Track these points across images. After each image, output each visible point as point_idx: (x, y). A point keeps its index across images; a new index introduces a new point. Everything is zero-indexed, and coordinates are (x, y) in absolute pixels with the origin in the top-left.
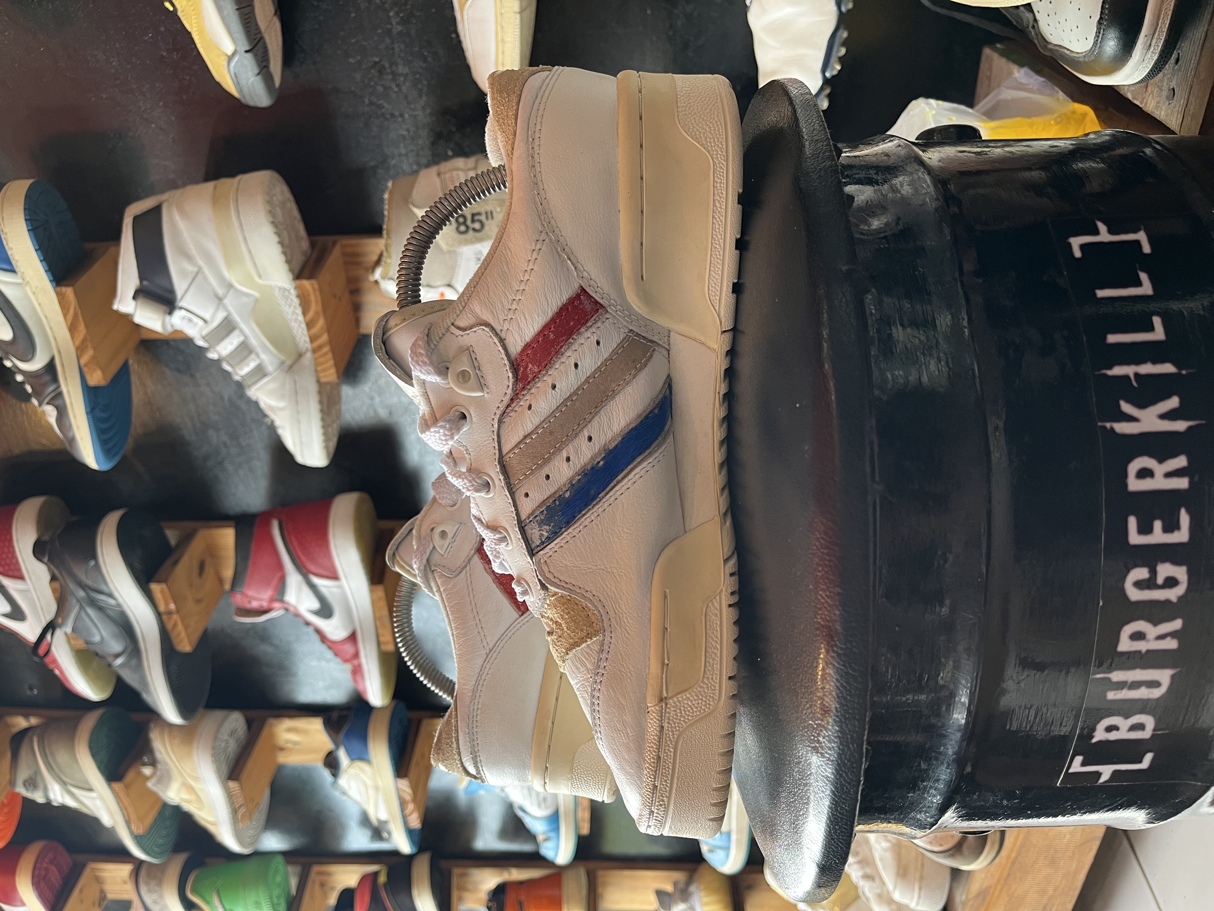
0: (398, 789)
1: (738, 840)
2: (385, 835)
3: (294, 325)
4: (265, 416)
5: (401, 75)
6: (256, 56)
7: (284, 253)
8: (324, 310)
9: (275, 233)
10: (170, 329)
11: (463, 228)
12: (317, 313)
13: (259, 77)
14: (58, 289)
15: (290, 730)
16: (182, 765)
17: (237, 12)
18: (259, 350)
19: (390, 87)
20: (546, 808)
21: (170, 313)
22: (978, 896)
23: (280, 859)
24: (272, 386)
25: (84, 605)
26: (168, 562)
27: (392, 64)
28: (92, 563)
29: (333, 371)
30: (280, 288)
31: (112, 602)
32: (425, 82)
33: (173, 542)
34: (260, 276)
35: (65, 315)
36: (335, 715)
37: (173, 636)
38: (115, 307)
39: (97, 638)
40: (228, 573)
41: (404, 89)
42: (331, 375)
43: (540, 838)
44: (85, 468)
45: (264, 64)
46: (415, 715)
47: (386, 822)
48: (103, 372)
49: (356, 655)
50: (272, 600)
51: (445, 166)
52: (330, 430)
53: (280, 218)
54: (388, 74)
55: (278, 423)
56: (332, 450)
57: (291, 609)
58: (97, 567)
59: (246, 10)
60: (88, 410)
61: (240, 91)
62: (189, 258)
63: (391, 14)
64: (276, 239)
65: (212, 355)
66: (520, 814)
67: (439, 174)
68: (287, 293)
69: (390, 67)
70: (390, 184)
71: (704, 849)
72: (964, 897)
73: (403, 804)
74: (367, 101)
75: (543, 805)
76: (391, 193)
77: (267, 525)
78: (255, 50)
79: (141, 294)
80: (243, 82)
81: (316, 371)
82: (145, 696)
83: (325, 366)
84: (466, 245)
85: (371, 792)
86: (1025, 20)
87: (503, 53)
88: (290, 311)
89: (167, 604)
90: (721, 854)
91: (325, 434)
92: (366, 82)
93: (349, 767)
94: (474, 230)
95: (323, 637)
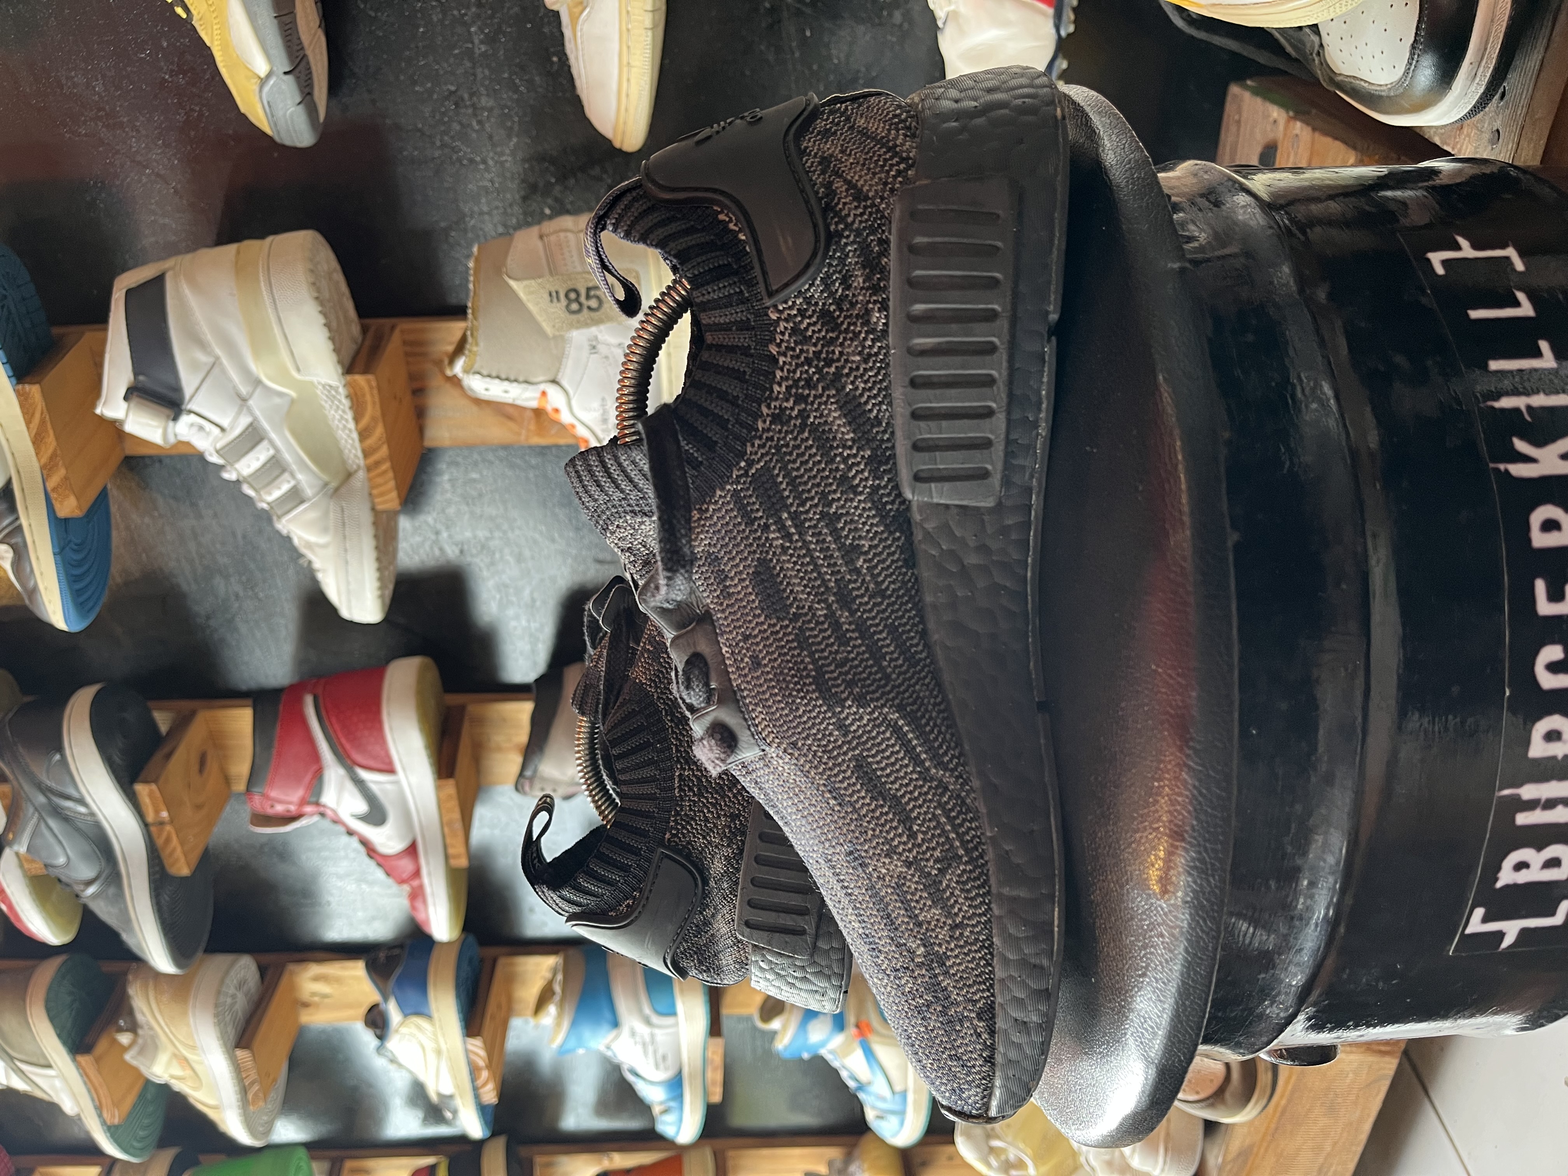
0: (467, 1051)
1: (915, 1102)
2: (448, 1115)
3: (341, 434)
4: (301, 556)
5: (483, 109)
6: (298, 78)
7: (332, 339)
8: (384, 415)
9: (320, 312)
10: (172, 440)
11: (575, 306)
12: (373, 419)
13: (301, 106)
14: (20, 387)
15: (317, 979)
16: (173, 1029)
17: (275, 21)
18: (294, 467)
19: (470, 125)
20: (666, 1069)
21: (175, 419)
22: (1239, 1155)
23: (302, 1153)
24: (312, 515)
25: (44, 814)
26: (158, 756)
27: (472, 95)
28: (58, 757)
29: (394, 494)
30: (324, 386)
31: (82, 809)
32: (516, 119)
33: (164, 728)
34: (298, 370)
35: (28, 423)
36: (382, 955)
37: (164, 855)
38: (98, 411)
39: (62, 860)
40: (241, 768)
41: (487, 125)
42: (390, 500)
43: (656, 1110)
44: (51, 627)
45: (307, 90)
46: (490, 951)
47: (451, 1097)
48: (78, 499)
49: (417, 873)
50: (303, 802)
51: (548, 226)
52: (387, 573)
53: (326, 295)
54: (466, 107)
55: (317, 564)
56: (388, 601)
57: (329, 812)
58: (64, 761)
59: (287, 19)
60: (57, 550)
61: (275, 125)
62: (202, 345)
63: (473, 29)
64: (322, 320)
65: (229, 475)
66: (630, 1078)
67: (541, 237)
68: (333, 393)
69: (470, 99)
70: (475, 249)
71: (870, 1115)
72: (1220, 1160)
73: (474, 1071)
74: (438, 143)
75: (662, 1066)
76: (477, 261)
77: (300, 702)
78: (297, 70)
79: (135, 393)
80: (280, 114)
81: (370, 494)
82: (125, 936)
83: (382, 489)
84: (577, 328)
85: (432, 1057)
86: (1308, 45)
87: (628, 80)
88: (338, 417)
89: (157, 812)
90: (894, 1120)
91: (381, 579)
92: (437, 117)
93: (401, 1024)
94: (589, 308)
95: (370, 850)
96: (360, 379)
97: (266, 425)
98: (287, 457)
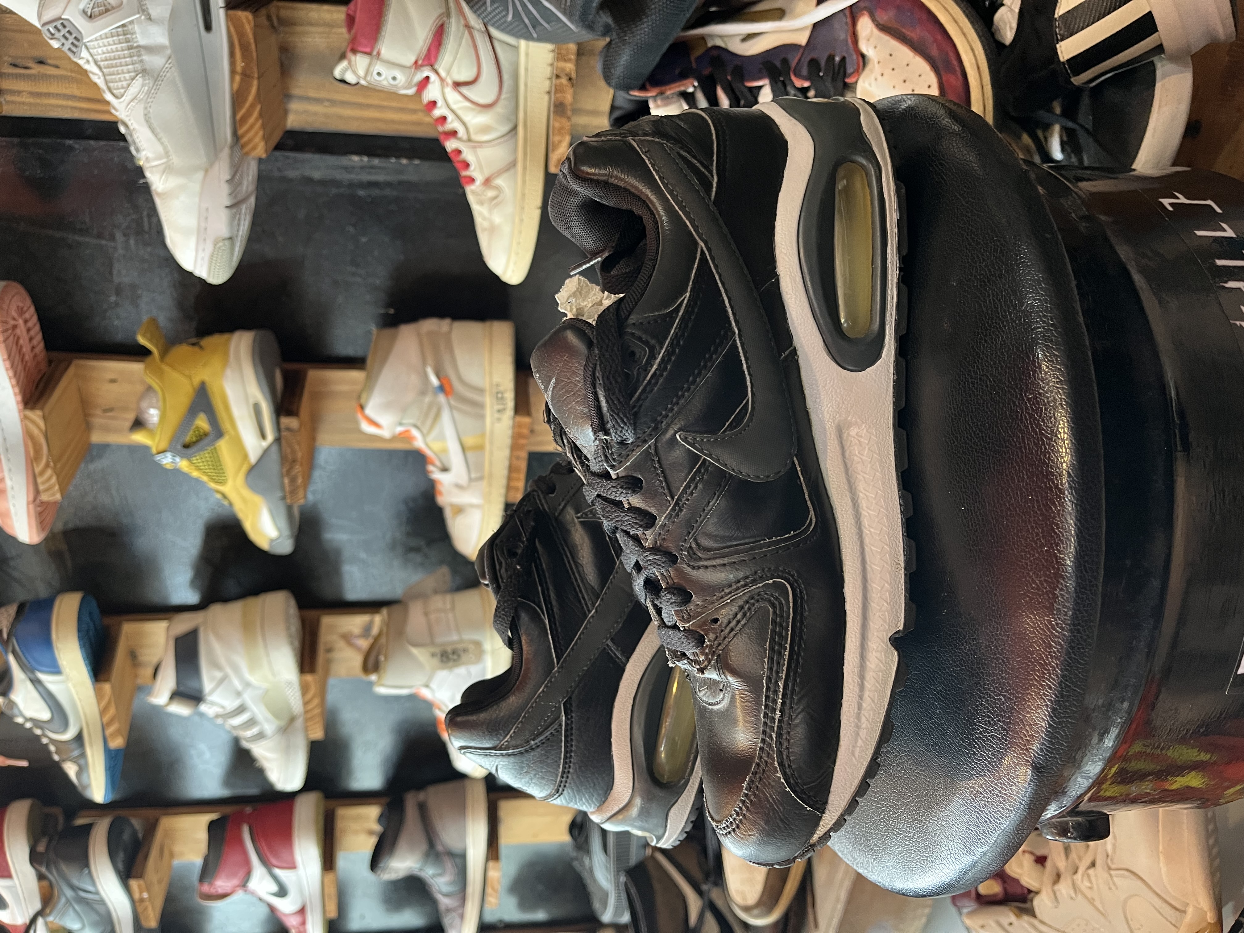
4: (256, 761)
10: (193, 713)
14: (99, 685)
18: (263, 721)
21: (198, 706)
24: (271, 744)
28: (86, 871)
31: (96, 898)
34: (273, 675)
37: (143, 917)
44: (92, 803)
48: (123, 738)
49: (304, 923)
50: (236, 887)
58: (90, 874)
60: (108, 766)
62: (219, 667)
68: (292, 684)
88: (292, 694)
89: (141, 894)
96: (309, 678)
97: (250, 703)
98: (260, 717)
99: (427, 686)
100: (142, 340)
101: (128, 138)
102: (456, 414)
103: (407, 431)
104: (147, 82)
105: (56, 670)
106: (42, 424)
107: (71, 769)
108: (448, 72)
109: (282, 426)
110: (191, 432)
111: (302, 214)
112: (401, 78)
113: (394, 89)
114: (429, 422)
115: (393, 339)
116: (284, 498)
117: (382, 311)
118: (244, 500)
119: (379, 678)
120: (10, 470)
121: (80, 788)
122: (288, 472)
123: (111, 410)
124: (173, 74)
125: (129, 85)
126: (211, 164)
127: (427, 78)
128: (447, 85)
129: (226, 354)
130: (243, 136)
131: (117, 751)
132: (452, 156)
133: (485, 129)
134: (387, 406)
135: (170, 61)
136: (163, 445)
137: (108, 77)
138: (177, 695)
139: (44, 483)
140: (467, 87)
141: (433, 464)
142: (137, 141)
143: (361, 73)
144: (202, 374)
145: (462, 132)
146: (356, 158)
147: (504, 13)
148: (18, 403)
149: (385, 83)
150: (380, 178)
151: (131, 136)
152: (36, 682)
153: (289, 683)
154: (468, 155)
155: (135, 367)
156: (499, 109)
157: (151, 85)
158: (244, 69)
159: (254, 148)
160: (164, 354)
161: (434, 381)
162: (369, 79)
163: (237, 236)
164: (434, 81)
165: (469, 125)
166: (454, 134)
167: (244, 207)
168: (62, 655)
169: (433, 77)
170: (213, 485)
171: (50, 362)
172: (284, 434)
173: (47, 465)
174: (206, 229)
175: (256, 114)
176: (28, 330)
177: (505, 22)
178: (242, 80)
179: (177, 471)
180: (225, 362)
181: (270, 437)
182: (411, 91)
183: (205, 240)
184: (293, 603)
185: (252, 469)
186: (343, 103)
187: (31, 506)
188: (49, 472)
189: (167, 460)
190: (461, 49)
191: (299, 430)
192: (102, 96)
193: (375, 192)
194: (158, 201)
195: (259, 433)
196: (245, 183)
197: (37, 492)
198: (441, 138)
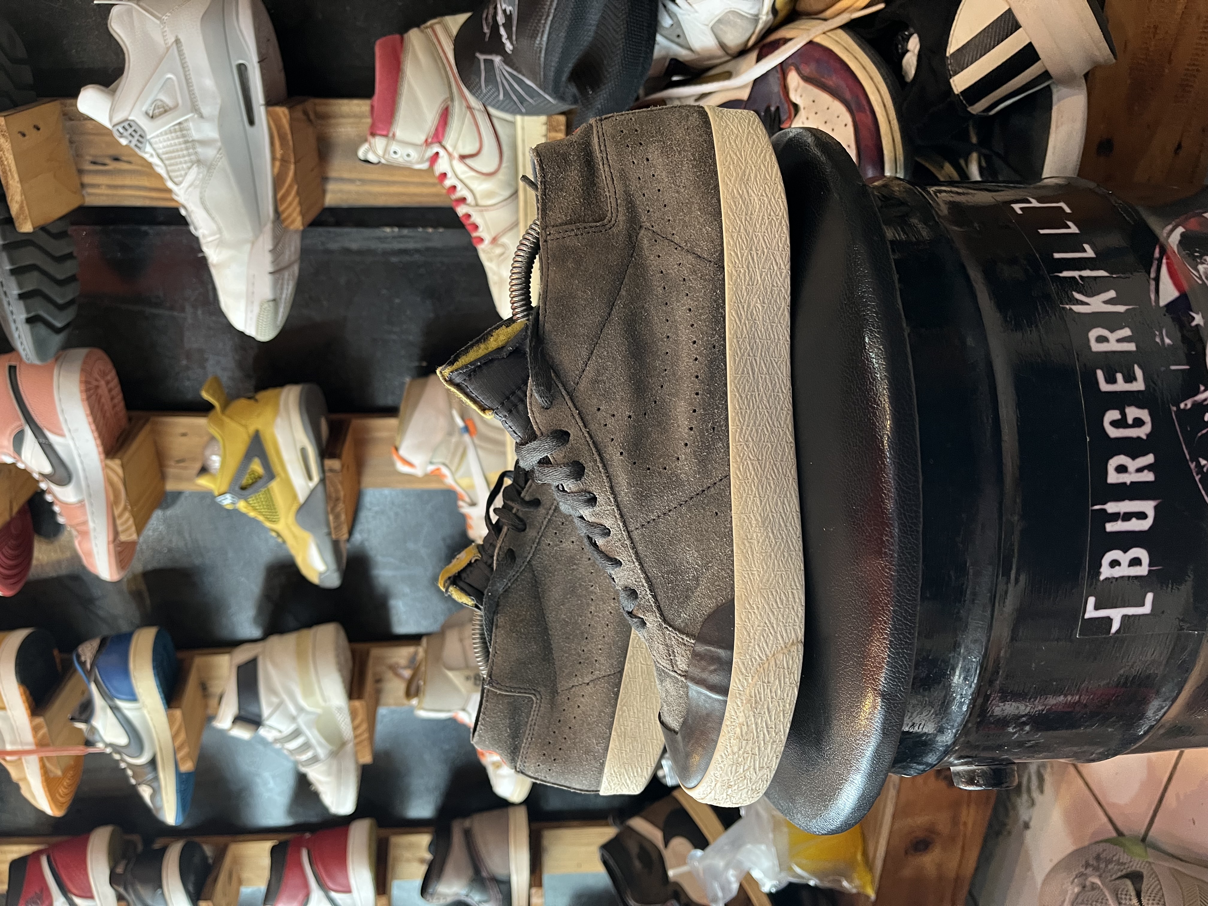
3: (343, 728)
10: (253, 737)
12: (361, 721)
14: (169, 711)
18: (316, 745)
21: (257, 729)
24: (324, 767)
28: (159, 890)
34: (325, 701)
38: (214, 724)
44: (165, 825)
55: (321, 790)
56: (358, 803)
58: (163, 894)
60: (178, 790)
62: (275, 693)
81: (356, 755)
88: (342, 720)
96: (357, 703)
97: (304, 728)
98: (313, 741)
99: (464, 710)
100: (206, 396)
101: (188, 219)
102: (481, 453)
103: (438, 469)
104: (201, 170)
105: (133, 697)
106: (120, 471)
107: (145, 792)
108: (455, 147)
109: (326, 468)
110: (247, 476)
111: (343, 280)
112: (414, 155)
113: (408, 165)
114: (456, 460)
115: (423, 387)
116: (329, 534)
117: (416, 364)
118: (295, 537)
119: (419, 702)
120: (93, 513)
121: (154, 812)
122: (333, 509)
123: (182, 461)
124: (223, 163)
125: (186, 174)
126: (257, 237)
127: (437, 153)
128: (454, 158)
129: (276, 405)
130: (283, 211)
131: (188, 774)
132: (464, 220)
133: (490, 194)
134: (418, 447)
135: (221, 152)
136: (224, 488)
137: (169, 168)
138: (239, 719)
139: (122, 524)
140: (472, 159)
141: (463, 500)
142: (195, 221)
143: (380, 152)
144: (256, 424)
145: (470, 199)
146: (388, 230)
147: (496, 94)
148: (100, 454)
149: (401, 160)
150: (411, 245)
151: (190, 216)
152: (115, 709)
153: (339, 709)
154: (476, 218)
155: (201, 421)
156: (501, 176)
157: (205, 173)
158: (283, 156)
159: (293, 222)
160: (225, 406)
161: (460, 423)
162: (387, 157)
163: (280, 299)
164: (443, 157)
165: (476, 192)
166: (463, 200)
167: (286, 274)
168: (138, 684)
169: (442, 152)
170: (268, 524)
171: (130, 419)
172: (328, 474)
173: (125, 508)
174: (253, 293)
175: (293, 193)
176: (110, 391)
177: (498, 101)
178: (281, 165)
179: (236, 512)
180: (276, 412)
181: (316, 478)
182: (425, 166)
183: (252, 302)
184: (342, 634)
185: (301, 507)
186: (373, 182)
187: (112, 546)
188: (127, 515)
189: (227, 501)
190: (464, 126)
191: (342, 470)
192: (165, 185)
193: (407, 258)
194: (214, 272)
195: (306, 475)
196: (287, 253)
197: (116, 534)
198: (453, 204)
